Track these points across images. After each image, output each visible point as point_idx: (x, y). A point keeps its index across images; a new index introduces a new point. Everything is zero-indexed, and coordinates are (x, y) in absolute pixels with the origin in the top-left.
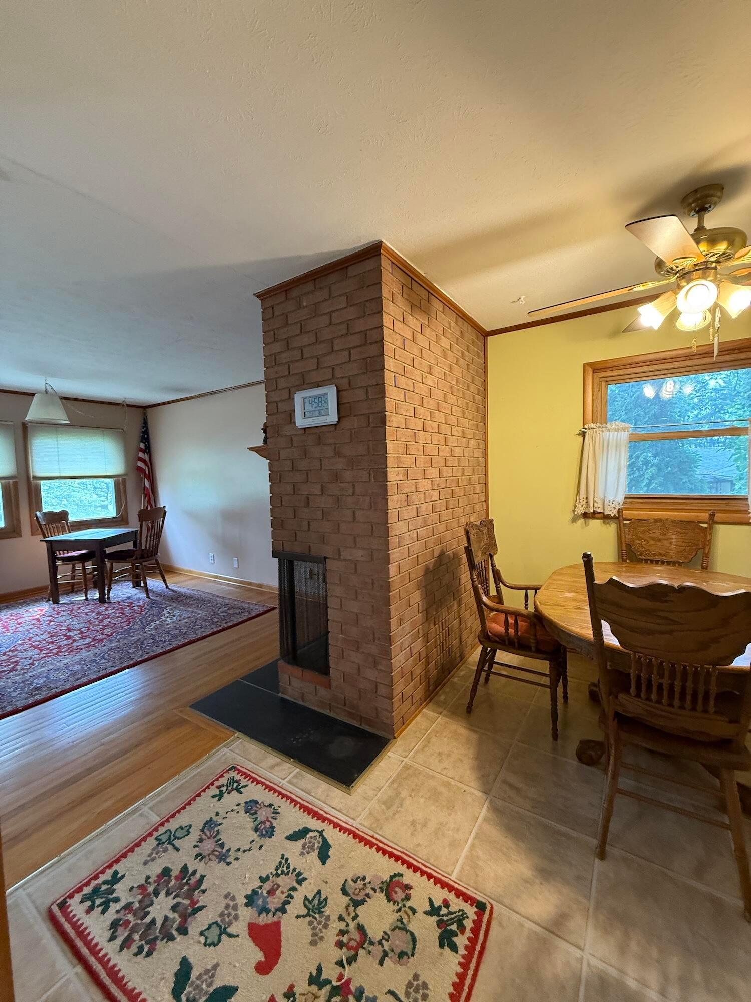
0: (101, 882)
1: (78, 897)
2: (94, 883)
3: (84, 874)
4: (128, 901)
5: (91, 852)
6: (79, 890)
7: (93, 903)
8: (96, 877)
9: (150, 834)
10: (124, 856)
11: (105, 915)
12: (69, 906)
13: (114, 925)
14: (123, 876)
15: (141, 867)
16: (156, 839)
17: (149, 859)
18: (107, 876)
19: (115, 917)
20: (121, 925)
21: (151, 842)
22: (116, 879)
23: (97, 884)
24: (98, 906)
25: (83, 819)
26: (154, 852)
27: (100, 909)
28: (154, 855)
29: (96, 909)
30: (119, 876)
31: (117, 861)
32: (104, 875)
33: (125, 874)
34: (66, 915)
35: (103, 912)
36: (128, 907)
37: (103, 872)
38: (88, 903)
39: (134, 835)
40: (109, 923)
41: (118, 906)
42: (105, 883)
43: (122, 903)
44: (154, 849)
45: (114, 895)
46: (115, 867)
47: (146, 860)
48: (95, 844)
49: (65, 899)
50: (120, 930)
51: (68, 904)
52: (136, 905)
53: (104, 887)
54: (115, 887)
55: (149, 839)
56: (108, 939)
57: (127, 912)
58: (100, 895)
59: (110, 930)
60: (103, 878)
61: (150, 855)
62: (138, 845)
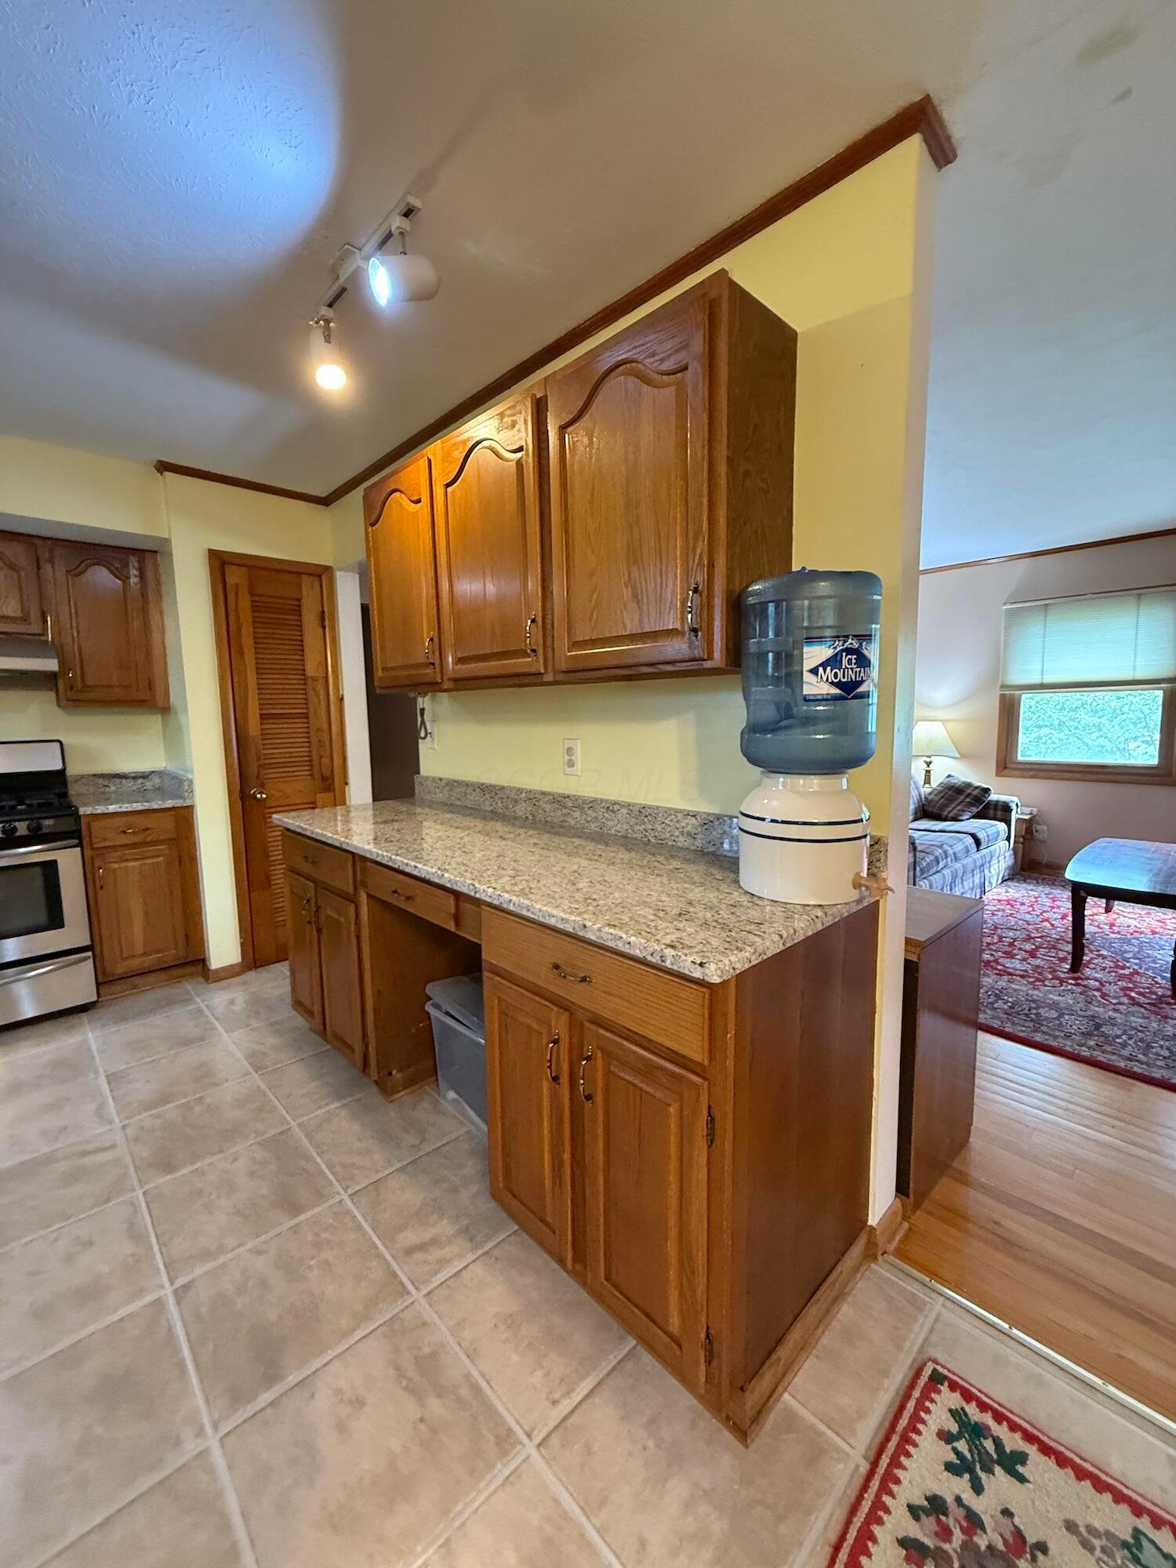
0: (995, 1435)
1: (955, 1400)
2: (988, 1419)
3: (999, 1392)
4: (983, 1517)
5: (1040, 1383)
6: (968, 1396)
7: (958, 1437)
8: (999, 1417)
9: (1138, 1510)
10: (1062, 1461)
11: (946, 1473)
12: (939, 1392)
13: (936, 1505)
14: (1022, 1479)
15: (1057, 1517)
16: (1137, 1533)
17: (1082, 1529)
18: (1013, 1442)
19: (950, 1499)
20: (939, 1521)
21: (1120, 1522)
22: (1012, 1463)
23: (988, 1428)
24: (955, 1450)
25: (1094, 1333)
26: (1104, 1542)
27: (952, 1457)
28: (1097, 1543)
29: (949, 1447)
30: (1020, 1468)
31: (1046, 1450)
32: (1010, 1434)
33: (1028, 1481)
34: (926, 1396)
35: (949, 1467)
36: (974, 1522)
37: (1014, 1427)
38: (954, 1428)
39: (1118, 1466)
40: (936, 1489)
41: (968, 1496)
42: (998, 1443)
43: (977, 1504)
44: (1109, 1535)
45: (982, 1475)
46: (1032, 1450)
47: (1076, 1525)
48: (1061, 1384)
49: (946, 1377)
50: (930, 1522)
51: (942, 1388)
52: (982, 1542)
53: (989, 1445)
54: (998, 1469)
55: (1124, 1508)
56: (912, 1502)
57: (965, 1524)
58: (974, 1443)
59: (927, 1499)
60: (1001, 1431)
61: (1090, 1529)
62: (1100, 1486)
